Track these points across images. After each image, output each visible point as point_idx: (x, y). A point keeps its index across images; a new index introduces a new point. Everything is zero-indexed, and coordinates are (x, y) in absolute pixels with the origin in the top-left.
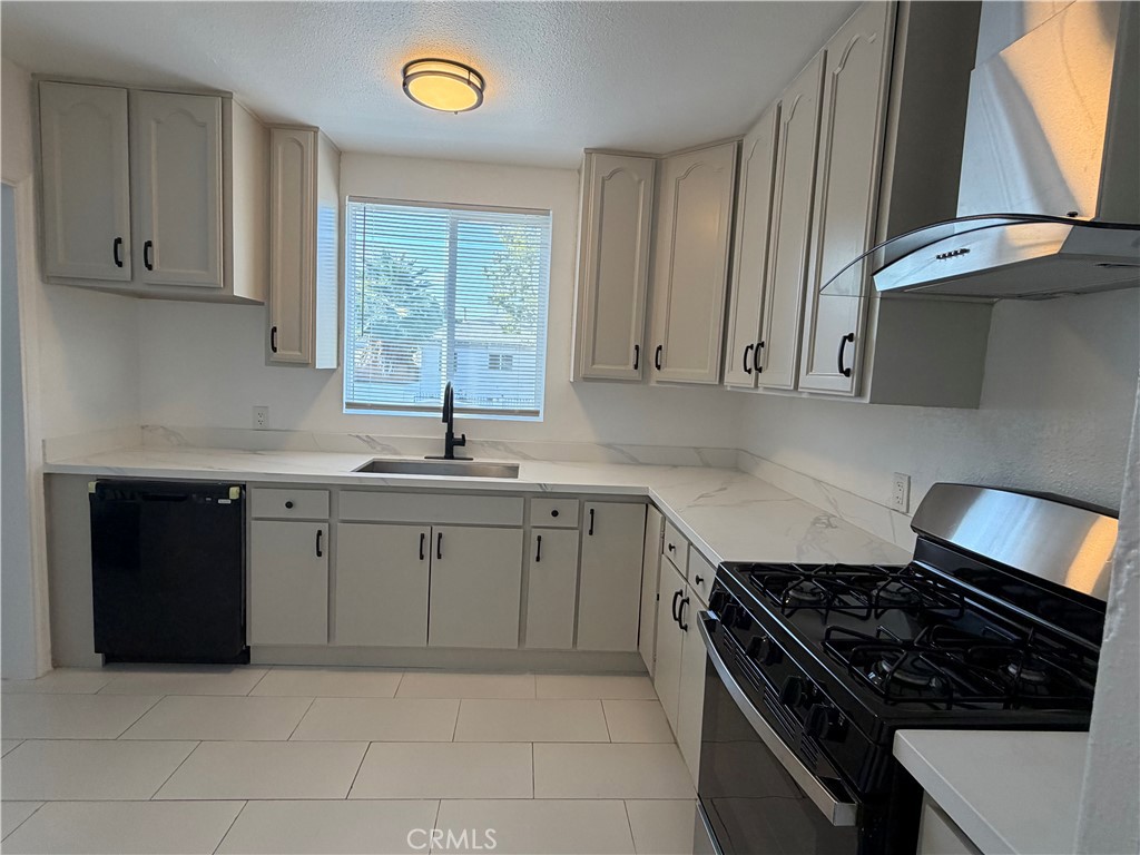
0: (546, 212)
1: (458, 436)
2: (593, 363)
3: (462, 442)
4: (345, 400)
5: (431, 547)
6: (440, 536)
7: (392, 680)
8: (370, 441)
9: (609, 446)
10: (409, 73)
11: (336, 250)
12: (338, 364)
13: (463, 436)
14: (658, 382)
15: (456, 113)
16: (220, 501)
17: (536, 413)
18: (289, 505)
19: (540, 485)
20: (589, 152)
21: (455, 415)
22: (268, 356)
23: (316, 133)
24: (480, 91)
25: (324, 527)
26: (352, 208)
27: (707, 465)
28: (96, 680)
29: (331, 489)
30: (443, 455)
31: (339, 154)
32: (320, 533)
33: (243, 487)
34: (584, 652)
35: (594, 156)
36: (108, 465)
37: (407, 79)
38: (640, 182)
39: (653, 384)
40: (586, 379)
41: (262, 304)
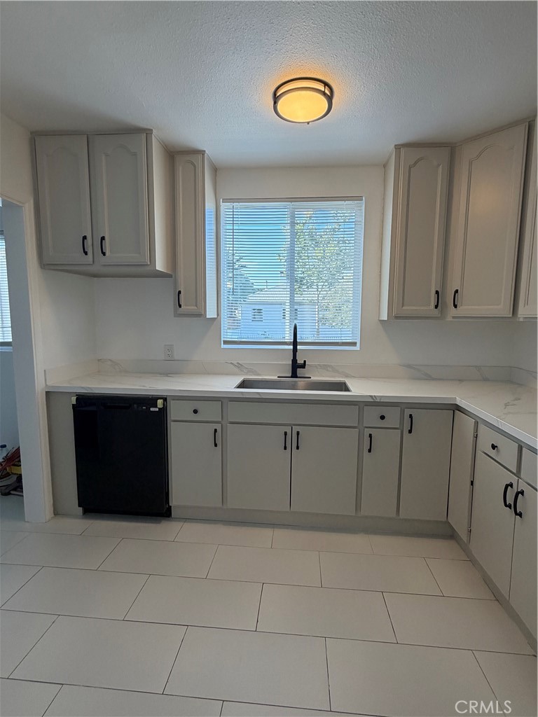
0: (359, 198)
1: (300, 361)
2: (403, 306)
3: (303, 366)
4: (222, 339)
5: (292, 442)
6: (298, 433)
7: (267, 533)
8: (239, 366)
9: (409, 366)
10: (278, 95)
11: (215, 237)
12: (218, 315)
13: (305, 361)
14: (453, 317)
15: (308, 123)
16: (152, 409)
17: (354, 344)
18: (195, 412)
19: (371, 396)
20: (398, 147)
21: (299, 347)
22: (175, 311)
23: (203, 155)
24: (330, 99)
25: (218, 427)
26: (224, 207)
27: (486, 380)
28: (79, 525)
29: (221, 400)
30: (290, 375)
31: (215, 170)
32: (216, 430)
33: (165, 399)
34: (406, 520)
35: (403, 151)
36: (82, 386)
37: (276, 99)
38: (439, 165)
39: (449, 319)
40: (397, 317)
41: (170, 276)
